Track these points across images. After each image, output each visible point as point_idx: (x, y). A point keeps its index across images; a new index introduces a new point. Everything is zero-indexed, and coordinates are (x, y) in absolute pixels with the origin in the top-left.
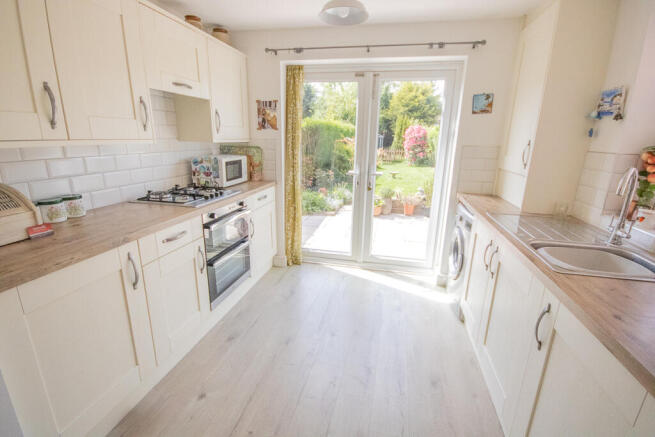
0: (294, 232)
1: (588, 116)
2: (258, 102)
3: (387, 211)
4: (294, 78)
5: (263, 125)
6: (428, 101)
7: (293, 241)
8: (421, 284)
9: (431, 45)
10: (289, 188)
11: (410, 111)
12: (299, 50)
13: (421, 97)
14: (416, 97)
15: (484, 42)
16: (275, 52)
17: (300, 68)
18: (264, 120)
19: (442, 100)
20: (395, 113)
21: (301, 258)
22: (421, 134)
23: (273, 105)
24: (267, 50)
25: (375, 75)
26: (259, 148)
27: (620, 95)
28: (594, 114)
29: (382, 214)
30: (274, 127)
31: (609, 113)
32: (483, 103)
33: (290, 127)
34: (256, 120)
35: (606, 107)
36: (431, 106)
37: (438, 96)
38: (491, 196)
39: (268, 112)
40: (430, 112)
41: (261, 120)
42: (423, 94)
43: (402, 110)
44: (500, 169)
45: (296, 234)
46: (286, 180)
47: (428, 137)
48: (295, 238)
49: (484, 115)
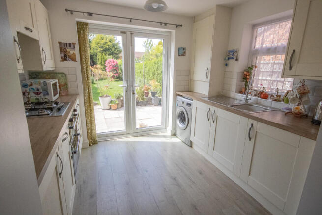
0: (91, 124)
1: (225, 59)
2: (60, 43)
3: (119, 106)
4: (83, 30)
5: (65, 58)
6: (113, 46)
7: (92, 130)
8: (164, 137)
9: (161, 23)
10: (87, 97)
11: (104, 50)
12: (90, 14)
13: (109, 43)
14: (106, 43)
15: (181, 25)
16: (72, 12)
17: (87, 24)
18: (65, 56)
19: (121, 45)
20: (95, 51)
21: (97, 139)
22: (115, 63)
23: (72, 46)
24: (67, 10)
25: (131, 34)
26: (64, 73)
27: (236, 52)
28: (227, 58)
29: (117, 108)
30: (74, 60)
31: (233, 58)
32: (182, 51)
33: (84, 60)
34: (59, 55)
35: (231, 56)
36: (116, 49)
37: (118, 43)
38: (188, 91)
39: (68, 50)
40: (115, 52)
41: (63, 55)
42: (110, 41)
43: (99, 50)
44: (191, 80)
45: (93, 126)
46: (84, 93)
47: (119, 65)
48: (93, 128)
49: (183, 57)
